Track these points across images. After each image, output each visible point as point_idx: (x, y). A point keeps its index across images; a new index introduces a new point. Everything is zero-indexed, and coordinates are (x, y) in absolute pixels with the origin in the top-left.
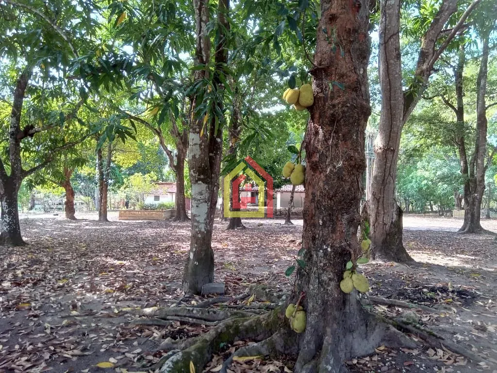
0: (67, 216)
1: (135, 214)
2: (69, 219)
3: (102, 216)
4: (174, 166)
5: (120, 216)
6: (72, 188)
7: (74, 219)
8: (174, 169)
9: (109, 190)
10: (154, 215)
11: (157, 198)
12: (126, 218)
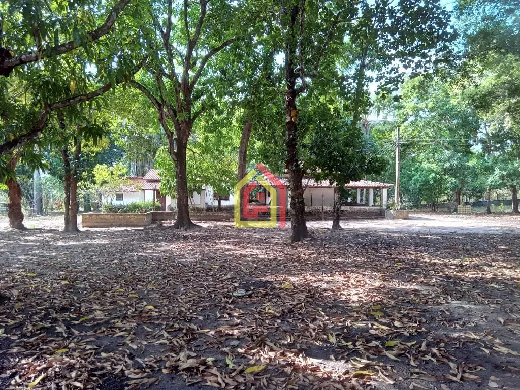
0: (12, 224)
1: (105, 219)
2: (15, 230)
3: (71, 224)
4: (174, 153)
5: (83, 222)
6: (18, 185)
7: (23, 228)
8: (174, 157)
9: (80, 187)
10: (132, 220)
11: (120, 197)
12: (93, 224)
